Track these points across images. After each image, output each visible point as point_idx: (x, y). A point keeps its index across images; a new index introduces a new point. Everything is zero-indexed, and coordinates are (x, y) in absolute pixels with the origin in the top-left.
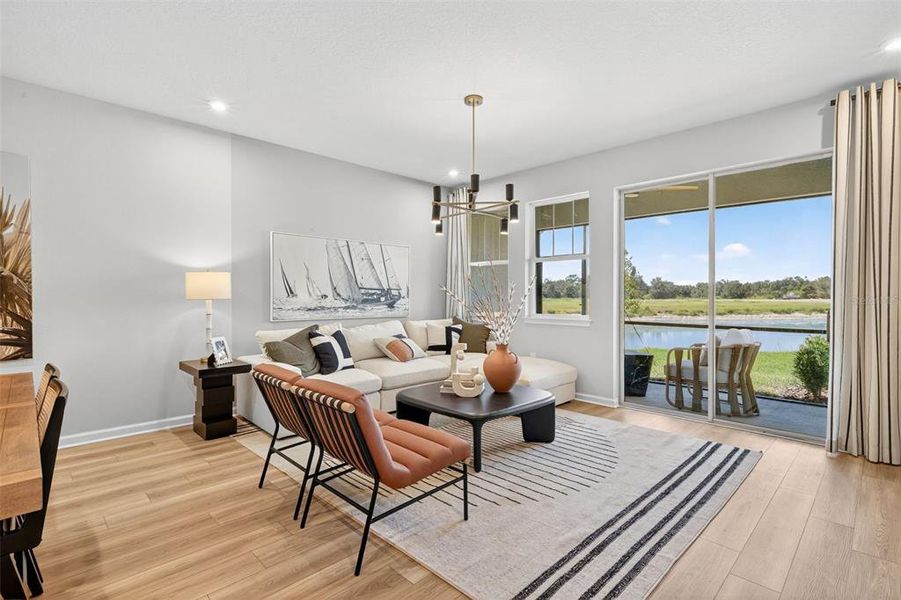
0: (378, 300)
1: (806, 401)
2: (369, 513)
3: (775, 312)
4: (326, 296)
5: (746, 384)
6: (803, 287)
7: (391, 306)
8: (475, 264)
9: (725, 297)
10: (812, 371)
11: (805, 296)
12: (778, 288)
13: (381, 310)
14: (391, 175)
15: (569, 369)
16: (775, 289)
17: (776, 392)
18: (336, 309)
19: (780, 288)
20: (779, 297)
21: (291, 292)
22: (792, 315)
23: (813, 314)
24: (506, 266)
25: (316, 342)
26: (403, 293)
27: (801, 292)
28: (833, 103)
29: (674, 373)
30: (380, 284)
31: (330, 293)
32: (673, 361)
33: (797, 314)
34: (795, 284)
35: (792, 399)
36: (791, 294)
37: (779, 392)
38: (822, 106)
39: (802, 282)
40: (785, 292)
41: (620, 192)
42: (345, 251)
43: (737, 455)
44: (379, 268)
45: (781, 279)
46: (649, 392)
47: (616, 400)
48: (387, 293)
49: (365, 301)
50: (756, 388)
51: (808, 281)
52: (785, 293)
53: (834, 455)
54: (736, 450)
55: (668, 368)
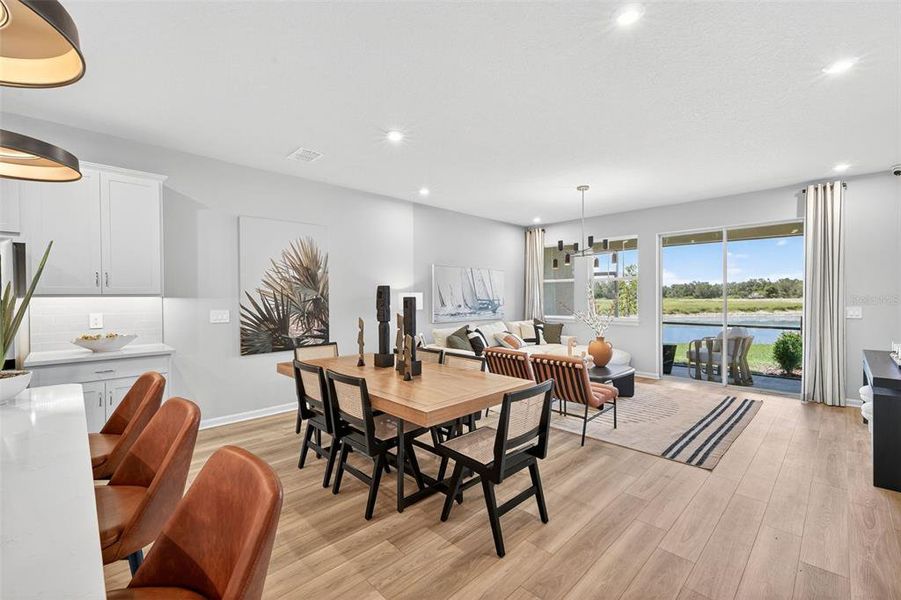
0: (487, 308)
1: (783, 376)
2: (585, 418)
3: (742, 310)
4: (460, 306)
5: (744, 363)
6: (766, 288)
7: (494, 312)
8: (546, 281)
9: (697, 297)
10: (788, 356)
11: (768, 296)
12: (744, 289)
13: (488, 314)
14: (495, 221)
15: (625, 354)
16: (741, 290)
17: (761, 371)
18: (465, 314)
19: (746, 290)
20: (745, 296)
21: (443, 304)
22: (757, 312)
23: (776, 312)
24: (572, 283)
25: (471, 336)
26: (501, 303)
27: (765, 293)
28: (804, 191)
29: (694, 356)
30: (488, 296)
31: (462, 303)
32: (693, 348)
33: (761, 312)
34: (759, 285)
35: (772, 375)
36: (756, 294)
37: (763, 370)
38: (797, 191)
39: (765, 283)
40: (751, 291)
41: (660, 236)
42: (470, 275)
43: (747, 404)
44: (488, 285)
45: (746, 281)
46: (673, 371)
47: (658, 375)
48: (491, 302)
49: (481, 309)
50: (751, 369)
51: (770, 283)
52: (750, 293)
53: (806, 402)
54: (746, 400)
55: (690, 354)
